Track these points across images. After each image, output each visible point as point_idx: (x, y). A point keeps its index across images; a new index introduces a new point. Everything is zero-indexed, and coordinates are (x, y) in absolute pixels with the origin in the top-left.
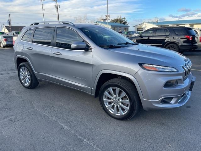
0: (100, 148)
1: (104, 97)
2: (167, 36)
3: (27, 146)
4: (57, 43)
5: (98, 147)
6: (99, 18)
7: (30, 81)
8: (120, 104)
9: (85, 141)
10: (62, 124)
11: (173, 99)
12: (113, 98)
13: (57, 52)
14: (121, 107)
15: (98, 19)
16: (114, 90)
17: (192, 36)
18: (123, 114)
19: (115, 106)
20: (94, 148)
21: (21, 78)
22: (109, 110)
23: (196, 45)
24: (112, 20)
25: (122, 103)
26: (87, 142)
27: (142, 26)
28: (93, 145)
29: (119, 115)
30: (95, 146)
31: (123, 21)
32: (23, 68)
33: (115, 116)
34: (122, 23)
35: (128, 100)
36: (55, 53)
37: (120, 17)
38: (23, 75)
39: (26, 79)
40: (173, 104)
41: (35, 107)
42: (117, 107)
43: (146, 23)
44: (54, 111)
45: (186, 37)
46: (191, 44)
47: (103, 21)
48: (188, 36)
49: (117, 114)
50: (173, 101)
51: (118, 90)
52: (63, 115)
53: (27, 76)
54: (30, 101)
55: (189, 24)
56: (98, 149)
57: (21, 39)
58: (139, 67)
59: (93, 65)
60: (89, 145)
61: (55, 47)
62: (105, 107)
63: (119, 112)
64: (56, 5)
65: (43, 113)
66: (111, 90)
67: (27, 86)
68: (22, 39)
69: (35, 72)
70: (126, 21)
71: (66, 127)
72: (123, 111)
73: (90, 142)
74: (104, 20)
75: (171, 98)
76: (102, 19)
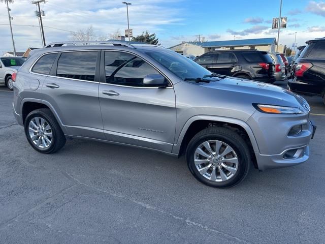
0: (214, 229)
1: (195, 157)
2: (234, 64)
3: (104, 240)
4: (106, 77)
5: (212, 228)
6: (113, 34)
7: (50, 139)
8: (222, 164)
9: (189, 223)
10: (140, 203)
11: (297, 151)
12: (210, 156)
13: (110, 91)
14: (223, 168)
15: (111, 36)
16: (212, 145)
17: (268, 63)
18: (228, 178)
19: (214, 168)
20: (206, 229)
21: (31, 137)
22: (204, 175)
23: (274, 77)
24: (134, 38)
25: (225, 163)
26: (193, 224)
27: (182, 48)
28: (202, 226)
29: (221, 180)
30: (206, 227)
31: (152, 39)
32: (37, 119)
33: (214, 183)
34: (151, 42)
35: (236, 158)
36: (107, 92)
37: (147, 33)
38: (36, 131)
39: (43, 138)
40: (297, 158)
41: (79, 181)
42: (217, 169)
43: (187, 44)
44: (113, 184)
45: (260, 65)
46: (267, 75)
47: (120, 39)
48: (264, 64)
49: (217, 181)
50: (297, 155)
51: (219, 143)
52: (133, 189)
53: (45, 133)
54: (63, 173)
55: (249, 46)
56: (213, 230)
57: (30, 69)
58: (254, 109)
59: (178, 108)
60: (198, 227)
61: (104, 82)
62: (197, 170)
63: (220, 177)
64: (38, 11)
65: (98, 189)
66: (207, 144)
67: (45, 149)
68: (32, 71)
69: (63, 125)
70: (156, 39)
71: (148, 207)
72: (226, 175)
73: (196, 223)
74: (122, 37)
75: (294, 151)
76: (118, 35)
